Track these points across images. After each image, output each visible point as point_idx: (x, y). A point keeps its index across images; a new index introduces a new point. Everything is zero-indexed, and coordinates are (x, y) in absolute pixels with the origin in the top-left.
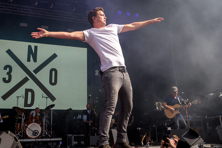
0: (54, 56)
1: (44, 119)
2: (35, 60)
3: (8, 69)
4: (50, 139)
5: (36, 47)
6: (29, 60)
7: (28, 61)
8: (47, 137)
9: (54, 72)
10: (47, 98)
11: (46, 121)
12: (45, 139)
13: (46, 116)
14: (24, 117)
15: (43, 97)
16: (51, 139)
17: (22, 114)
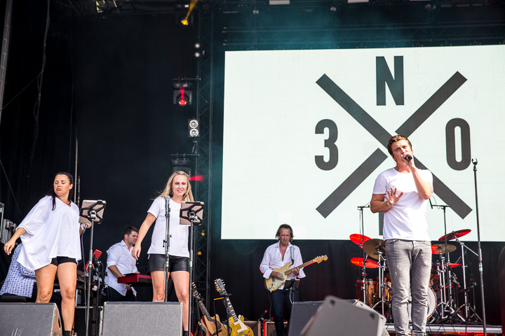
0: (457, 81)
1: (441, 268)
2: (399, 100)
3: (326, 130)
4: (464, 328)
5: (399, 61)
6: (381, 101)
7: (378, 104)
8: (454, 321)
9: (458, 130)
10: (444, 209)
11: (446, 274)
12: (451, 328)
13: (446, 261)
14: (382, 264)
15: (432, 206)
16: (468, 329)
17: (378, 254)
